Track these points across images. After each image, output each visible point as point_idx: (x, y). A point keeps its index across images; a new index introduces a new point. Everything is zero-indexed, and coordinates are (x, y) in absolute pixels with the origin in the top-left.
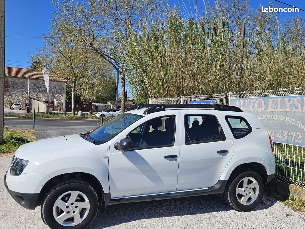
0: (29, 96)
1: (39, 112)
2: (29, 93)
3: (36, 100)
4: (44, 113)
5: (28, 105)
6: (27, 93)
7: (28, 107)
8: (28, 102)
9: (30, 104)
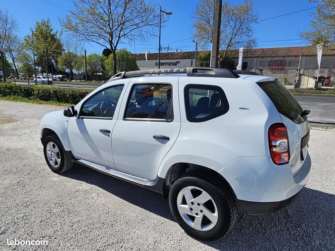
0: (299, 72)
1: (308, 87)
2: (300, 70)
3: (305, 76)
4: (312, 88)
5: (297, 81)
6: (297, 70)
7: (296, 83)
8: (297, 78)
9: (300, 80)
